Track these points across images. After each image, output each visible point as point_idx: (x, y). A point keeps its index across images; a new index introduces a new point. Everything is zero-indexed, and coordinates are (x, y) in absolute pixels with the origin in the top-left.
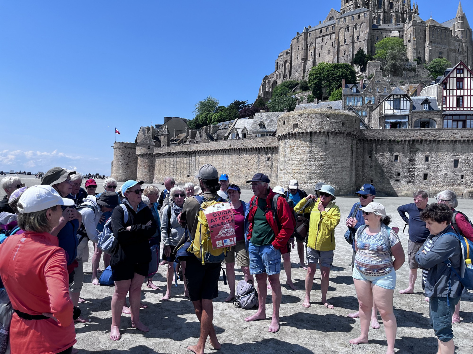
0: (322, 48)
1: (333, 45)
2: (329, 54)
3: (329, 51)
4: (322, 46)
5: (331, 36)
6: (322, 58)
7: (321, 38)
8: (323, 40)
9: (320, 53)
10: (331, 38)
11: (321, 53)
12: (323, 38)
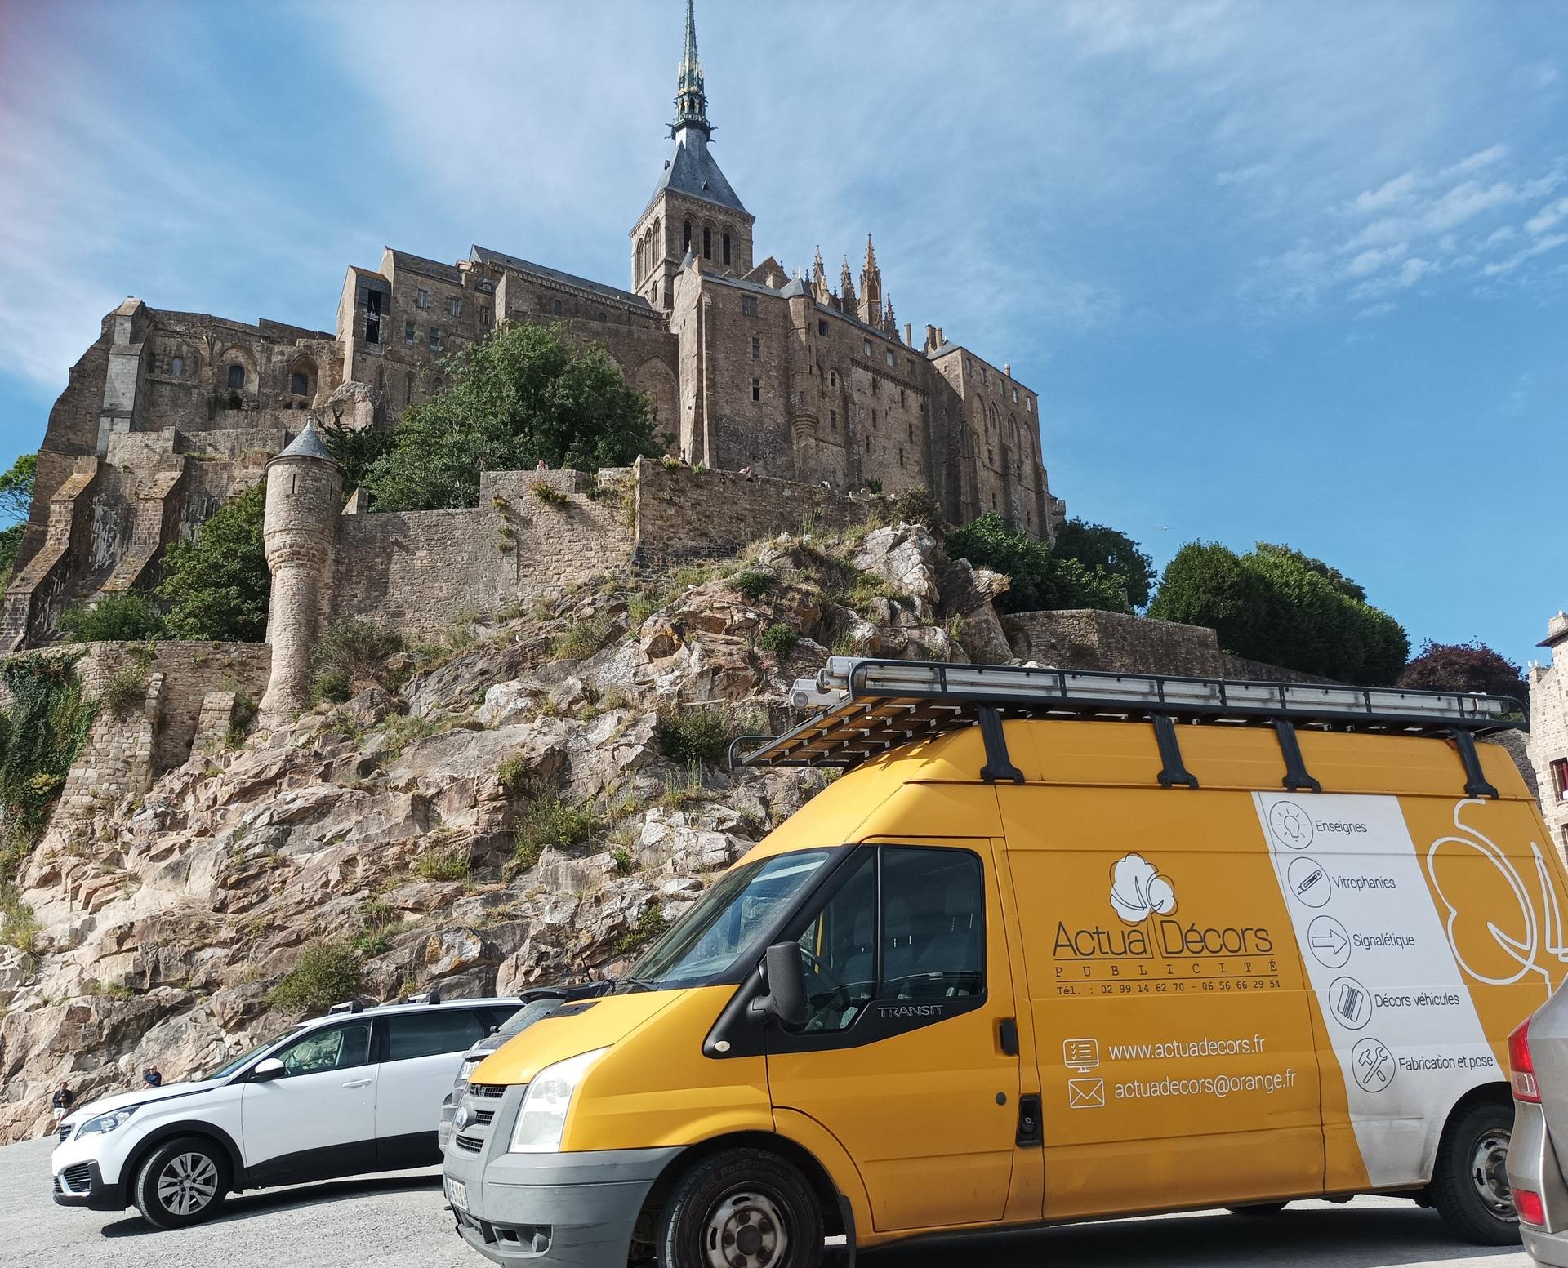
0: (874, 419)
1: (911, 433)
2: (902, 464)
3: (901, 450)
4: (874, 412)
5: (902, 392)
6: (881, 464)
7: (870, 376)
8: (875, 386)
9: (867, 438)
10: (903, 399)
11: (871, 438)
12: (874, 380)
